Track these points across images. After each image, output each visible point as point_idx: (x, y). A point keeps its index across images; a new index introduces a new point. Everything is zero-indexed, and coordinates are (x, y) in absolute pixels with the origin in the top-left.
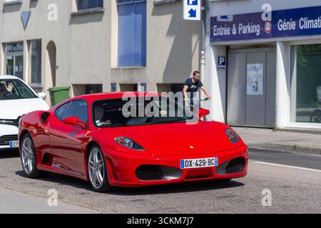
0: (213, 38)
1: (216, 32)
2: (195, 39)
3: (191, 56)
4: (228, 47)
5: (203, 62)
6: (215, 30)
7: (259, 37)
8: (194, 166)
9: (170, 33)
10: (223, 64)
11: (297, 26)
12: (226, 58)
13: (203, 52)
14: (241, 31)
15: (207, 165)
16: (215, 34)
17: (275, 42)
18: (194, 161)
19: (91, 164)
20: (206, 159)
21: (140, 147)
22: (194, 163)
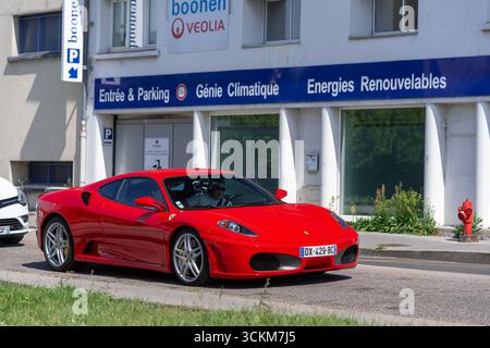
0: (98, 106)
1: (103, 98)
2: (70, 107)
3: (64, 128)
4: (115, 117)
5: (83, 134)
6: (101, 95)
7: (169, 105)
8: (314, 255)
9: (32, 97)
10: (110, 137)
11: (225, 92)
12: (114, 130)
13: (83, 122)
14: (142, 97)
15: (327, 254)
16: (101, 100)
17: (192, 112)
18: (314, 248)
19: (178, 253)
20: (326, 247)
21: (249, 232)
22: (314, 251)
